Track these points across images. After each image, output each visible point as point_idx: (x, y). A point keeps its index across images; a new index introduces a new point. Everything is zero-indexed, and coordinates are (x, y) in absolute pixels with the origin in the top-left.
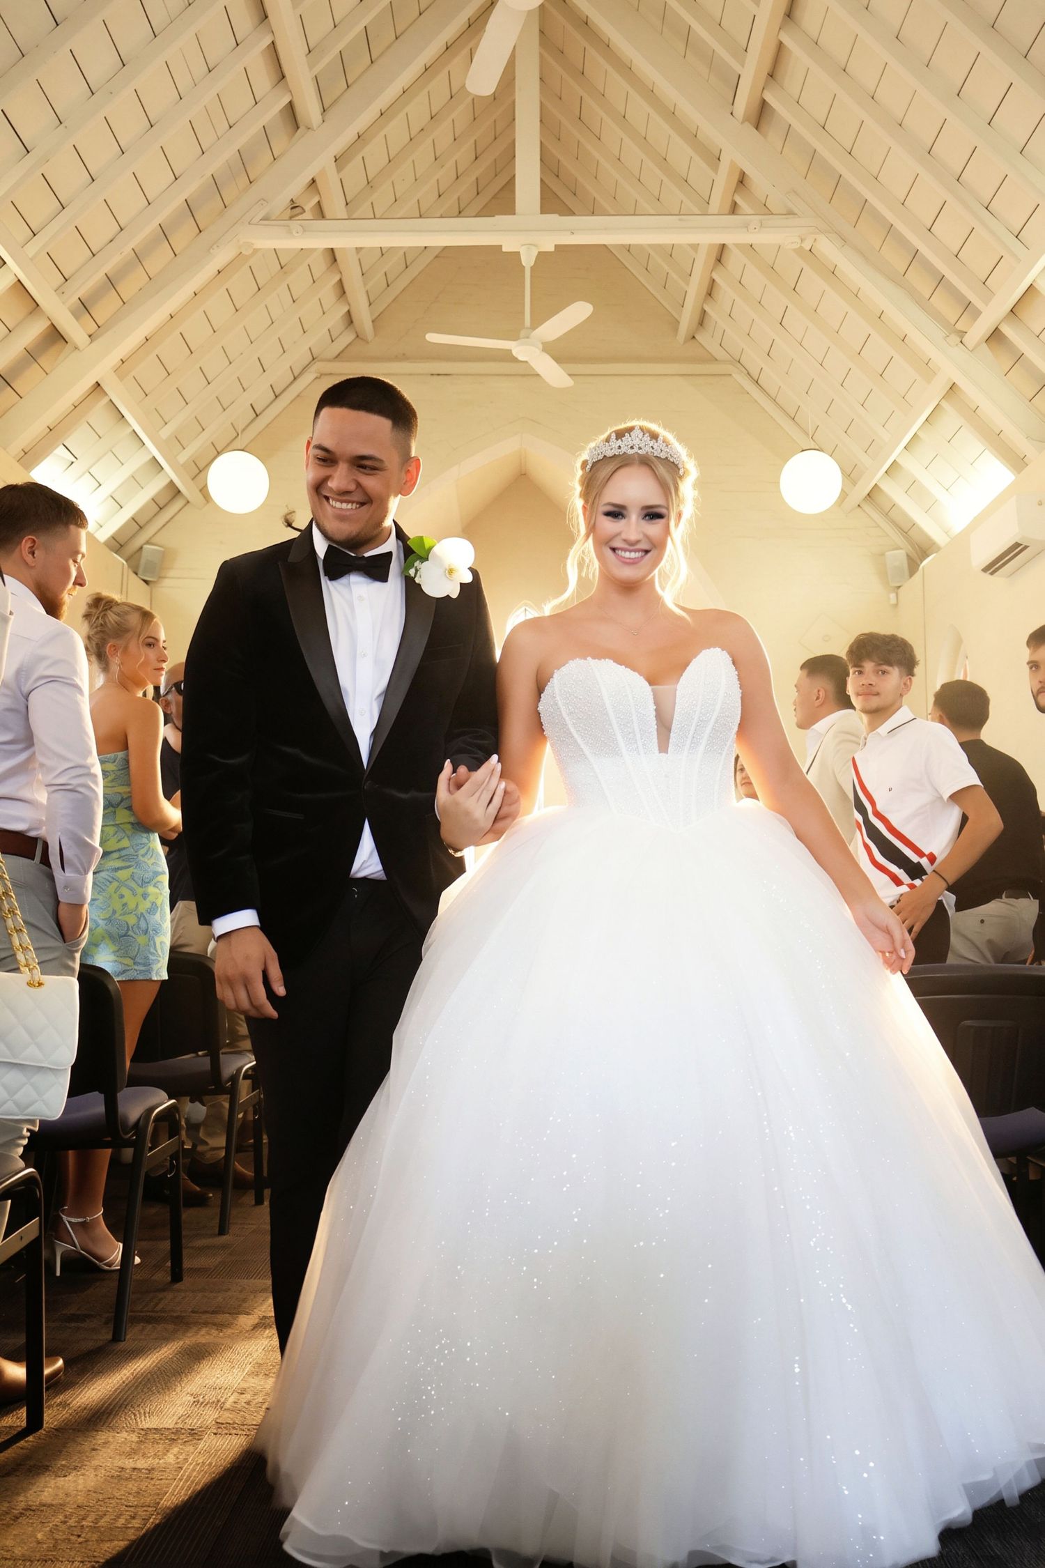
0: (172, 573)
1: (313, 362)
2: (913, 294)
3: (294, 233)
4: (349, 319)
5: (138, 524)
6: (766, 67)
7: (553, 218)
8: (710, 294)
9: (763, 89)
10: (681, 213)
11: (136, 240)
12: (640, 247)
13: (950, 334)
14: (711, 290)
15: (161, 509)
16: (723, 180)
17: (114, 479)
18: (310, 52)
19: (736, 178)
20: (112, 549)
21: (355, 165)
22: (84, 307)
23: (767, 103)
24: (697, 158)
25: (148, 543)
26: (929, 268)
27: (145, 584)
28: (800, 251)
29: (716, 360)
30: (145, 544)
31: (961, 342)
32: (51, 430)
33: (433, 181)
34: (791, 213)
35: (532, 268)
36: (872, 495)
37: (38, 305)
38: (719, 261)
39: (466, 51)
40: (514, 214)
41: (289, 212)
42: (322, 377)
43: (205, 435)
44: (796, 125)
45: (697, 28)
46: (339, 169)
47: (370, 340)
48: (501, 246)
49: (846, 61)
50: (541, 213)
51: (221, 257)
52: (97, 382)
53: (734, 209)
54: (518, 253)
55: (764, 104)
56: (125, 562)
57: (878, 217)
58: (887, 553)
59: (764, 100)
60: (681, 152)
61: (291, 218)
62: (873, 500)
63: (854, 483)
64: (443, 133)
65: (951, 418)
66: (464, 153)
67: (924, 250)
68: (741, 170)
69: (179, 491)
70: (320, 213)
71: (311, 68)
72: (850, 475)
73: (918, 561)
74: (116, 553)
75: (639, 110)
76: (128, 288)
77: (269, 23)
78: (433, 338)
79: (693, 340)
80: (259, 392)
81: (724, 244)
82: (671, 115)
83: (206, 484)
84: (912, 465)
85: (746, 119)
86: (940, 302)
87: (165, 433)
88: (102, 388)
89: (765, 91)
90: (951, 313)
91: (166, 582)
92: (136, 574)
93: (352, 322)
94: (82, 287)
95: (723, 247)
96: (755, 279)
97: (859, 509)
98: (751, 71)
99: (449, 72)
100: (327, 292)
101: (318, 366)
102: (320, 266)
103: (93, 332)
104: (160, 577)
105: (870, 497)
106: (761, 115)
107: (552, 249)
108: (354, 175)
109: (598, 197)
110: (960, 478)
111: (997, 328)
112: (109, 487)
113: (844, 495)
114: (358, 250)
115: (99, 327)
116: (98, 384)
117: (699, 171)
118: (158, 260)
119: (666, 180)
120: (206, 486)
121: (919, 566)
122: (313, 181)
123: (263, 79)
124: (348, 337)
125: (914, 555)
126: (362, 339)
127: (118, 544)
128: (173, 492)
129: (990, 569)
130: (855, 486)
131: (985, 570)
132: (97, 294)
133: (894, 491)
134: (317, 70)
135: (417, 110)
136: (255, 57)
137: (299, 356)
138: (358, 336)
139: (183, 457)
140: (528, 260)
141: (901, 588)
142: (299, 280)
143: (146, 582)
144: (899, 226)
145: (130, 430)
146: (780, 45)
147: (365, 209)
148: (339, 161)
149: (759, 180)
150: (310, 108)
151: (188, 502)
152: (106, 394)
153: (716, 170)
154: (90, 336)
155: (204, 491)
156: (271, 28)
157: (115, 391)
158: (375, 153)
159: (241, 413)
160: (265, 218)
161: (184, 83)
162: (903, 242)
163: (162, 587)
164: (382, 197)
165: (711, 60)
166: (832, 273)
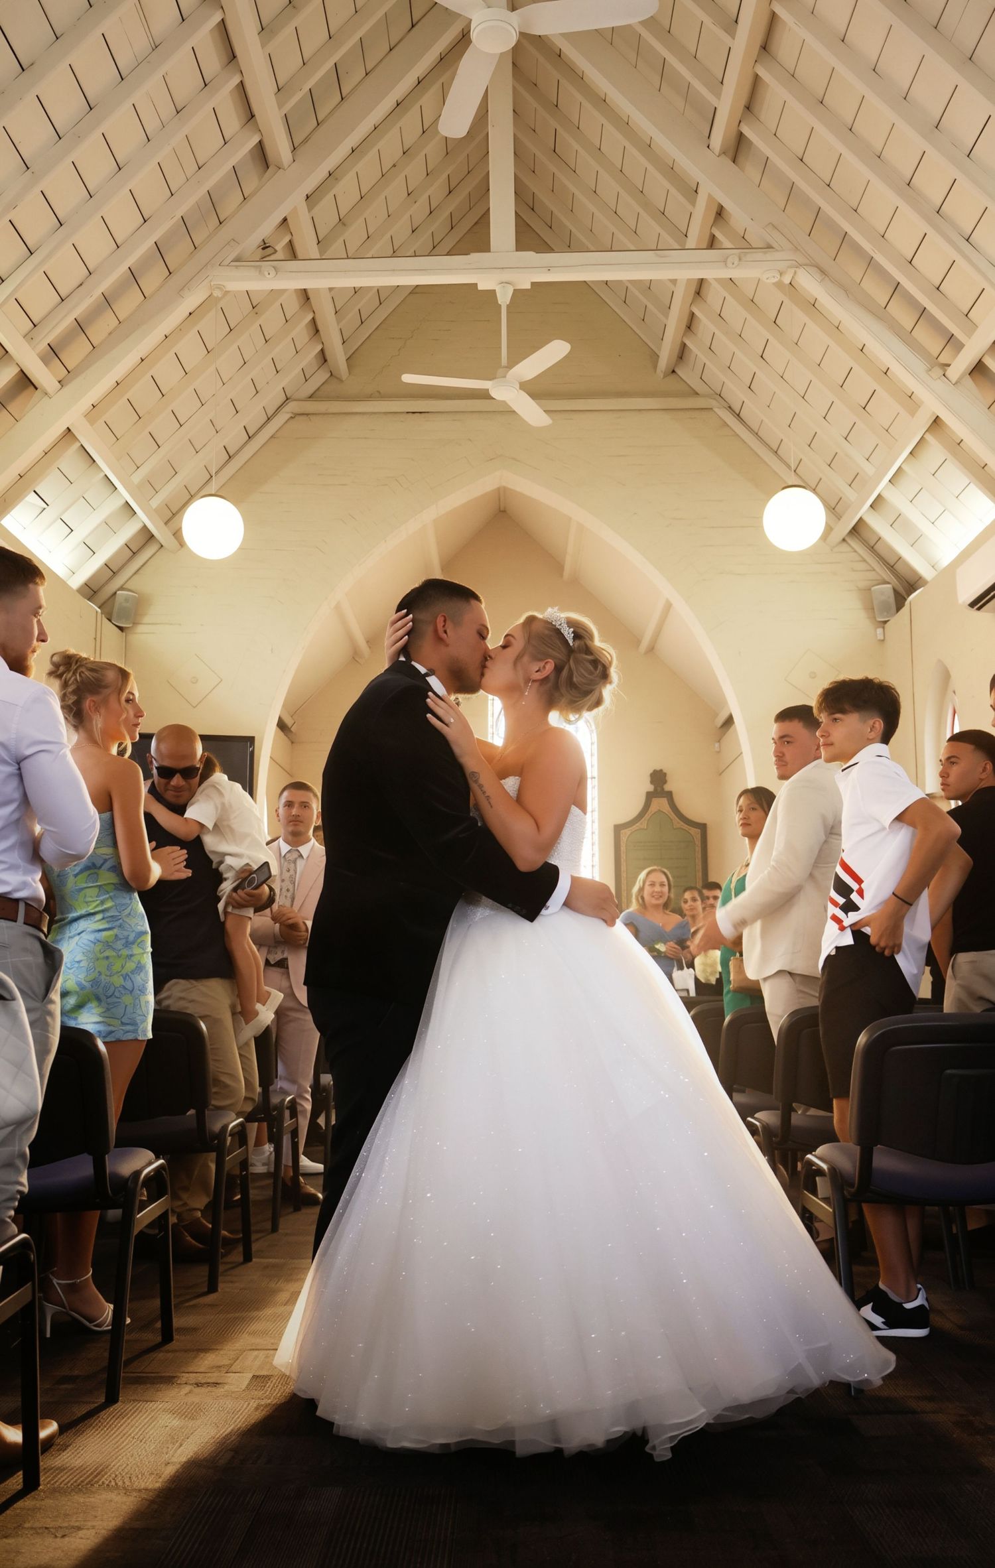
0: (146, 619)
1: (287, 401)
2: (895, 327)
3: (266, 273)
4: (323, 357)
5: (111, 570)
6: (743, 102)
7: (529, 256)
8: (689, 327)
9: (740, 121)
10: (658, 248)
11: (105, 284)
12: (619, 283)
13: (932, 368)
14: (690, 324)
15: (134, 553)
16: (701, 211)
17: (86, 525)
18: (279, 90)
19: (715, 209)
20: (84, 596)
21: (327, 201)
22: (54, 351)
23: (744, 135)
24: (673, 191)
25: (121, 588)
26: (911, 301)
27: (120, 631)
28: (779, 285)
29: (697, 394)
30: (119, 590)
31: (944, 375)
32: (21, 477)
33: (407, 216)
34: (769, 247)
35: (508, 306)
36: (858, 530)
37: (7, 352)
38: (698, 294)
39: (438, 85)
40: (490, 252)
41: (260, 252)
42: (296, 418)
43: (178, 479)
44: (774, 158)
45: (672, 60)
46: (310, 209)
47: (344, 379)
48: (477, 284)
49: (823, 93)
50: (517, 250)
51: (192, 300)
52: (68, 428)
53: (712, 243)
54: (494, 292)
55: (741, 136)
56: (99, 610)
57: (858, 250)
58: (873, 588)
59: (741, 133)
60: (659, 186)
61: (263, 259)
62: (859, 535)
63: (839, 517)
64: (415, 170)
65: (935, 451)
66: (437, 189)
67: (906, 283)
68: (719, 204)
69: (153, 536)
70: (292, 253)
71: (280, 106)
72: (834, 509)
73: (906, 597)
74: (88, 600)
75: (614, 141)
76: (98, 332)
77: (238, 62)
78: (408, 378)
79: (674, 376)
80: (233, 436)
81: (702, 279)
82: (647, 148)
83: (181, 528)
84: (897, 499)
85: (724, 152)
86: (922, 334)
87: (137, 478)
88: (72, 433)
89: (742, 124)
90: (934, 345)
91: (140, 628)
92: (110, 620)
93: (326, 361)
94: (51, 334)
95: (701, 282)
96: (735, 312)
97: (844, 545)
98: (727, 104)
99: (421, 107)
100: (300, 330)
101: (292, 407)
102: (293, 305)
103: (62, 377)
104: (134, 623)
105: (855, 531)
106: (738, 148)
107: (529, 287)
108: (326, 212)
109: (574, 230)
110: (946, 512)
111: (980, 360)
112: (81, 533)
113: (829, 529)
114: (331, 289)
115: (69, 372)
116: (69, 429)
117: (676, 203)
118: (128, 304)
119: (643, 214)
120: (180, 529)
121: (906, 600)
122: (285, 220)
123: (232, 120)
124: (322, 376)
125: (901, 589)
126: (336, 377)
127: (91, 591)
128: (147, 537)
129: (977, 604)
130: (839, 519)
131: (972, 605)
132: (67, 339)
133: (878, 525)
134: (287, 108)
135: (390, 146)
136: (224, 97)
137: (272, 397)
138: (332, 374)
139: (156, 502)
140: (504, 298)
141: (888, 623)
142: (272, 319)
143: (121, 629)
144: (879, 258)
145: (102, 475)
146: (757, 78)
147: (337, 247)
148: (310, 199)
149: (738, 216)
150: (280, 147)
151: (162, 546)
152: (77, 439)
153: (693, 202)
154: (59, 382)
155: (177, 534)
156: (240, 68)
157: (86, 437)
158: (347, 191)
159: (213, 455)
160: (237, 260)
161: (152, 125)
162: (882, 273)
163: (136, 633)
164: (354, 234)
165: (687, 92)
166: (812, 305)
